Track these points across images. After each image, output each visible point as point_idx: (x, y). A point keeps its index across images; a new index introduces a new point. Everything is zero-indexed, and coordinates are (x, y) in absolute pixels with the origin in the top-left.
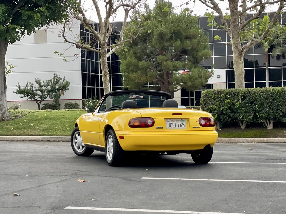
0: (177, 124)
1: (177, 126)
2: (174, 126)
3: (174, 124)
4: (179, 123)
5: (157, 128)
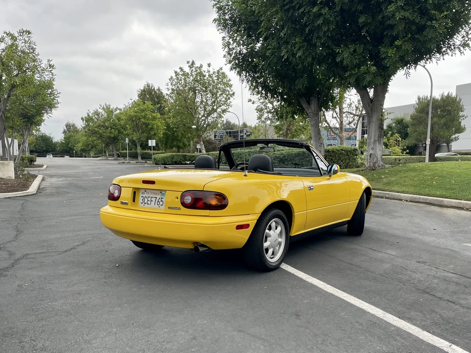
0: (154, 200)
1: (153, 203)
2: (149, 202)
3: (149, 199)
4: (156, 198)
5: (122, 203)
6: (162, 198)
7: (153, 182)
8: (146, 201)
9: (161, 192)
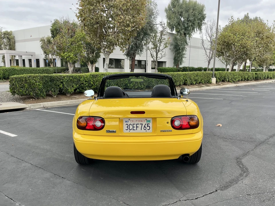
0: (140, 126)
1: (139, 129)
2: (135, 128)
3: (135, 126)
4: (142, 124)
5: (108, 131)
6: (148, 124)
7: (143, 112)
8: (131, 127)
9: (146, 120)
